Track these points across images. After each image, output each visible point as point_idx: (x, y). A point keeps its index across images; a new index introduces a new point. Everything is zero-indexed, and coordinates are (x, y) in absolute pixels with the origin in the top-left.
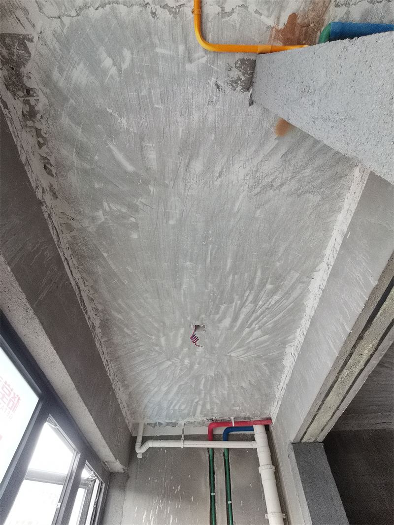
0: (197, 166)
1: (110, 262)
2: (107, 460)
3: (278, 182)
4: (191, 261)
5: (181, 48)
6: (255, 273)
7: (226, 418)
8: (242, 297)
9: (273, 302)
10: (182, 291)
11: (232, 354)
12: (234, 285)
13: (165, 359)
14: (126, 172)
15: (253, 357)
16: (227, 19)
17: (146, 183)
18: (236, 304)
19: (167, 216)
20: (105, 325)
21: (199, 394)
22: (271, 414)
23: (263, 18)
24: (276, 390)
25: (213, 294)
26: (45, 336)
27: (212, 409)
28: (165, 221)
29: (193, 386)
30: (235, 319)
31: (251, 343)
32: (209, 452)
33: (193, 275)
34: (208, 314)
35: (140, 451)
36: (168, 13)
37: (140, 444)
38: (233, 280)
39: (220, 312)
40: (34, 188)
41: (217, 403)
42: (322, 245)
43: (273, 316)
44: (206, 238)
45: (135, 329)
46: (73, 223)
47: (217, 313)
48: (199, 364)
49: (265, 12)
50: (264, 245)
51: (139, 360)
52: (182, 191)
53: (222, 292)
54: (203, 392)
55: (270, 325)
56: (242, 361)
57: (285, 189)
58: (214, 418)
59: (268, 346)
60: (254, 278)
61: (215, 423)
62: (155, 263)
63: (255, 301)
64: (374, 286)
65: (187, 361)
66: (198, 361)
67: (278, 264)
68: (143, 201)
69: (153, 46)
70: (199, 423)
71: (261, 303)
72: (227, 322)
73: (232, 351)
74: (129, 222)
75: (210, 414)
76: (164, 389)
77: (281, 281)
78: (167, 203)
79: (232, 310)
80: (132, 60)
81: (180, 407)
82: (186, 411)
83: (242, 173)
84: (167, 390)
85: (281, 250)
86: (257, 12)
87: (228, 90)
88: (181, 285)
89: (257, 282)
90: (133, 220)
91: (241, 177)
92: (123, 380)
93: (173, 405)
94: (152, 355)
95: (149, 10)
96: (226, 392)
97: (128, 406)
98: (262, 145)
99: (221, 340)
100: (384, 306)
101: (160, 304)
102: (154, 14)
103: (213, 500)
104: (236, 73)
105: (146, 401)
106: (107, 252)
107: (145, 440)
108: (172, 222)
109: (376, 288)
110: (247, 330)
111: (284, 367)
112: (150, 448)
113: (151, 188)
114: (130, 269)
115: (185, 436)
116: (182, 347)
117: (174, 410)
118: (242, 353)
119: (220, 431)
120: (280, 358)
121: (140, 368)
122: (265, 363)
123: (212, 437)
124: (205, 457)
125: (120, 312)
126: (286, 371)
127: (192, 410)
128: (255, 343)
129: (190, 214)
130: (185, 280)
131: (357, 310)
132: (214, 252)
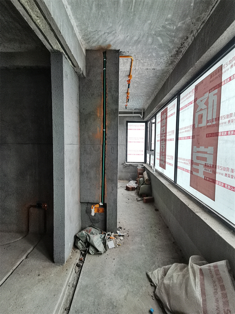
36: (138, 59)
98: (116, 41)
102: (141, 59)
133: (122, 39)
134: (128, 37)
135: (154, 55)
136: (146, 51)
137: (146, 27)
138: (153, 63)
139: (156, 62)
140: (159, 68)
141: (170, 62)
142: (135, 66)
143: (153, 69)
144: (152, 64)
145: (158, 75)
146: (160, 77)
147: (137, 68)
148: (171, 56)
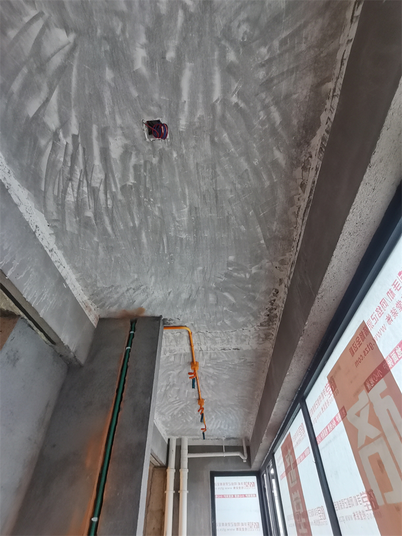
4: (181, 239)
6: (113, 229)
9: (69, 190)
10: (188, 204)
12: (130, 214)
14: (229, 292)
17: (217, 288)
18: (116, 186)
19: (203, 272)
25: (149, 200)
33: (178, 224)
36: (201, 332)
44: (171, 258)
46: (277, 264)
53: (140, 204)
62: (216, 235)
63: (93, 191)
64: (40, 314)
68: (221, 280)
69: (207, 326)
71: (85, 189)
74: (233, 267)
78: (204, 279)
80: (217, 323)
87: (173, 318)
88: (190, 211)
90: (230, 269)
95: (209, 332)
106: (260, 244)
113: (214, 286)
114: (243, 228)
129: (186, 274)
130: (185, 218)
131: (25, 291)
132: (162, 247)
134: (172, 295)
135: (228, 322)
136: (210, 317)
137: (197, 277)
138: (232, 338)
139: (237, 336)
140: (245, 347)
141: (263, 336)
142: (198, 344)
143: (235, 349)
144: (230, 340)
145: (248, 361)
146: (254, 364)
147: (204, 347)
148: (261, 325)
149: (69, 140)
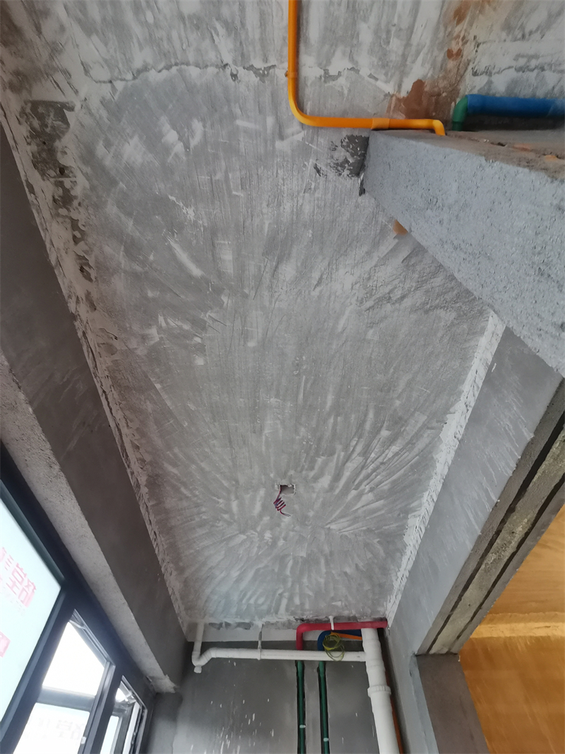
0: (288, 271)
1: (165, 396)
2: (151, 675)
3: (398, 294)
4: (277, 396)
5: (270, 121)
6: (366, 415)
7: (322, 617)
8: (346, 447)
9: (390, 455)
10: (264, 437)
11: (333, 526)
12: (336, 430)
13: (238, 532)
14: (191, 277)
15: (361, 531)
16: (331, 83)
17: (218, 291)
18: (339, 456)
19: (245, 336)
20: (155, 482)
21: (284, 581)
22: (387, 613)
23: (380, 84)
24: (394, 578)
25: (307, 442)
26: (73, 501)
27: (302, 604)
28: (242, 343)
29: (276, 570)
30: (337, 478)
31: (360, 511)
32: (297, 666)
33: (279, 416)
34: (299, 469)
35: (199, 663)
36: (254, 75)
37: (199, 653)
38: (335, 424)
39: (317, 467)
40: (66, 297)
41: (309, 596)
42: (458, 378)
43: (390, 475)
44: (298, 366)
45: (195, 489)
46: (116, 344)
47: (312, 468)
48: (285, 539)
49: (382, 77)
50: (379, 377)
51: (200, 532)
52: (267, 304)
53: (320, 439)
54: (290, 580)
55: (385, 486)
56: (346, 536)
57: (408, 302)
58: (305, 617)
59: (382, 515)
60: (364, 421)
61: (307, 625)
62: (227, 399)
63: (365, 453)
64: (529, 439)
65: (268, 535)
66: (283, 535)
67: (398, 403)
68: (213, 315)
69: (233, 117)
70: (284, 624)
71: (373, 455)
72: (325, 481)
73: (332, 522)
74: (193, 343)
75: (299, 612)
76: (235, 574)
77: (403, 426)
78: (245, 318)
79: (332, 465)
80: (205, 134)
81: (256, 600)
82: (265, 607)
83: (349, 280)
84: (239, 575)
85: (402, 384)
86: (371, 76)
87: (332, 174)
88: (262, 429)
89: (368, 426)
90: (198, 340)
91: (348, 286)
92: (177, 559)
93: (248, 596)
94: (219, 525)
95: (228, 71)
96: (322, 581)
97: (182, 598)
98: (376, 244)
99: (317, 506)
100: (543, 466)
101: (232, 455)
102: (234, 76)
103: (302, 735)
104: (341, 154)
105: (208, 591)
106: (161, 382)
107: (206, 647)
108: (251, 344)
109: (531, 443)
110: (353, 493)
111: (405, 546)
112: (212, 659)
113: (225, 299)
114: (192, 407)
115: (263, 643)
116: (261, 516)
117: (249, 605)
118: (346, 524)
119: (313, 636)
120: (400, 533)
121: (202, 544)
122: (378, 540)
123: (302, 645)
124: (292, 674)
125: (175, 465)
126: (408, 553)
127: (274, 605)
128: (365, 511)
129: (277, 334)
130: (269, 422)
131: (506, 471)
132: (309, 385)
133: (342, 271)
134: (316, 275)
149: (362, 487)
